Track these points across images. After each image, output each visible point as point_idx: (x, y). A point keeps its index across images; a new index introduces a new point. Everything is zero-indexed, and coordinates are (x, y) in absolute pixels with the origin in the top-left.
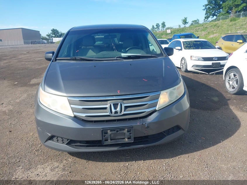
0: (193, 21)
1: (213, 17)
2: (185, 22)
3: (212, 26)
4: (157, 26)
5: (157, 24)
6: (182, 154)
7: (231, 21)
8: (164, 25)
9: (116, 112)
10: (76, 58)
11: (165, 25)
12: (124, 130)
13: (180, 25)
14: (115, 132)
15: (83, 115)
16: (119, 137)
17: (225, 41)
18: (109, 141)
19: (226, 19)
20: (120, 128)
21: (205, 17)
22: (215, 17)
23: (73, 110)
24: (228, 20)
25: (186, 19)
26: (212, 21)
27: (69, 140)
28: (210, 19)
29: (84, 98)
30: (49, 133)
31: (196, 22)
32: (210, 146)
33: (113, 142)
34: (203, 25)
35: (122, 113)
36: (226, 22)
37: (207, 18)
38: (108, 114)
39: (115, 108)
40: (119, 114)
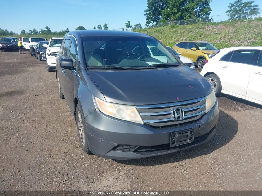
0: (135, 25)
1: (154, 22)
2: (128, 25)
3: (155, 32)
4: (98, 27)
5: (99, 26)
6: (215, 149)
7: (171, 28)
8: (106, 26)
9: (179, 117)
10: (110, 67)
11: (107, 28)
12: (187, 132)
13: (123, 28)
14: (181, 135)
15: (151, 122)
16: (182, 139)
17: (180, 47)
18: (176, 143)
19: (167, 25)
20: (185, 131)
21: (147, 22)
22: (155, 23)
23: (143, 118)
24: (168, 26)
25: (129, 22)
26: (153, 26)
27: (137, 147)
28: (151, 24)
29: (151, 105)
30: (116, 143)
31: (138, 26)
32: (230, 141)
33: (179, 144)
34: (146, 30)
35: (184, 117)
36: (167, 29)
37: (148, 23)
38: (173, 119)
39: (178, 114)
40: (181, 118)
